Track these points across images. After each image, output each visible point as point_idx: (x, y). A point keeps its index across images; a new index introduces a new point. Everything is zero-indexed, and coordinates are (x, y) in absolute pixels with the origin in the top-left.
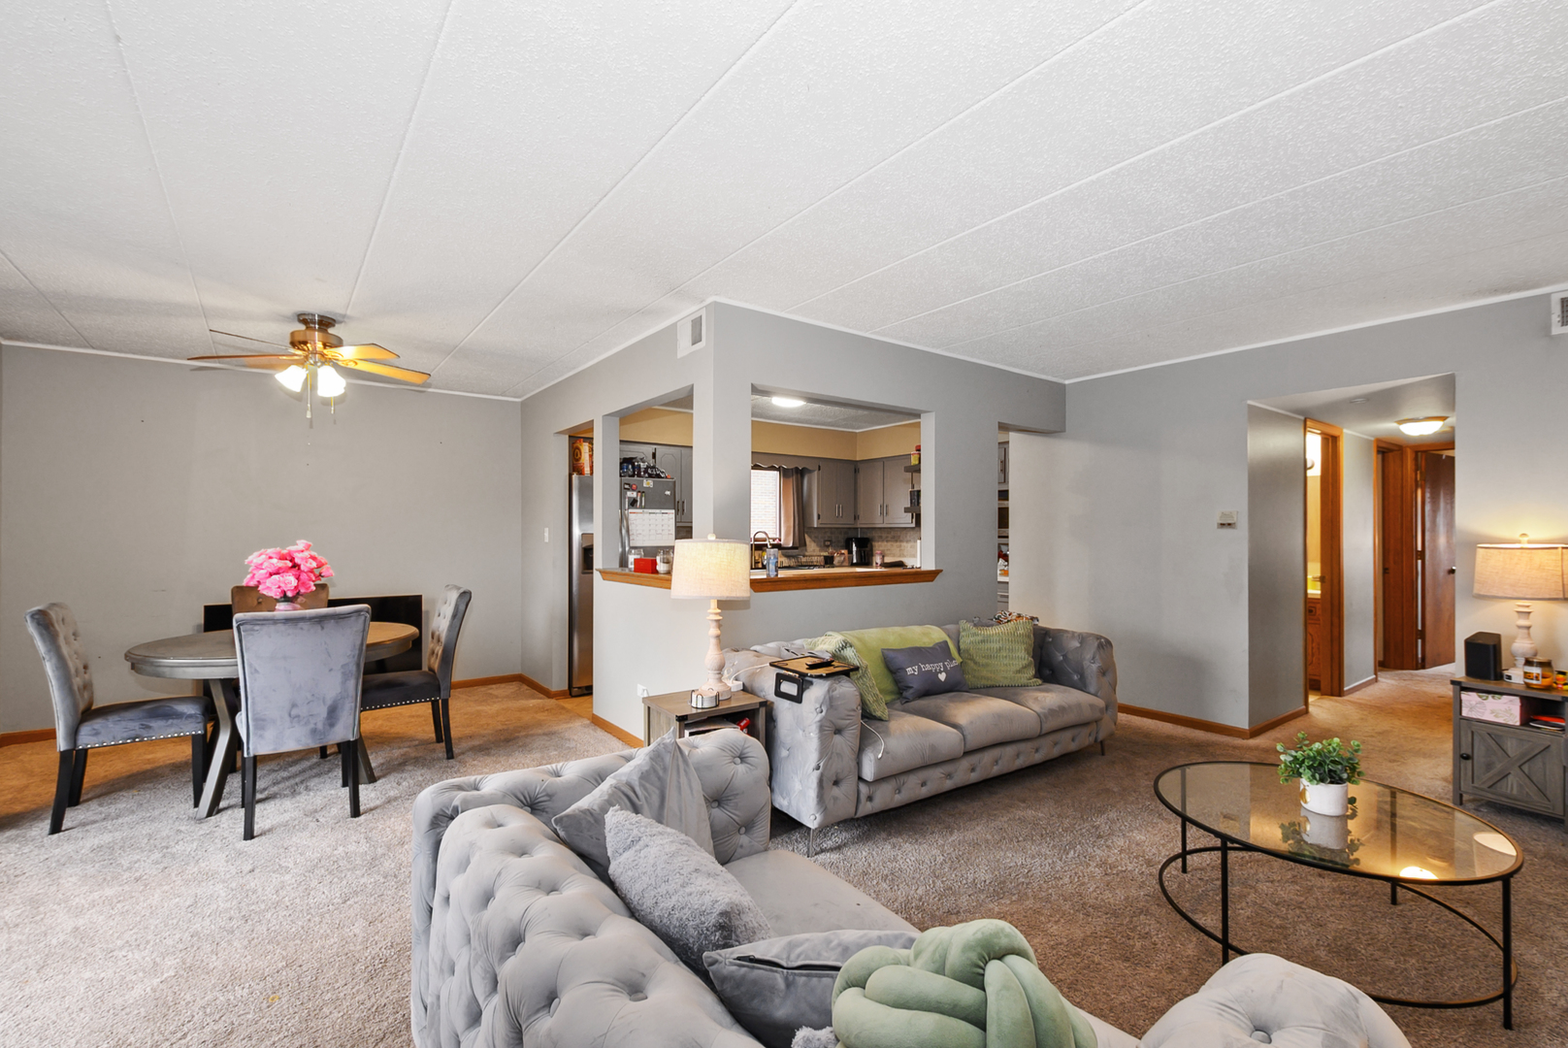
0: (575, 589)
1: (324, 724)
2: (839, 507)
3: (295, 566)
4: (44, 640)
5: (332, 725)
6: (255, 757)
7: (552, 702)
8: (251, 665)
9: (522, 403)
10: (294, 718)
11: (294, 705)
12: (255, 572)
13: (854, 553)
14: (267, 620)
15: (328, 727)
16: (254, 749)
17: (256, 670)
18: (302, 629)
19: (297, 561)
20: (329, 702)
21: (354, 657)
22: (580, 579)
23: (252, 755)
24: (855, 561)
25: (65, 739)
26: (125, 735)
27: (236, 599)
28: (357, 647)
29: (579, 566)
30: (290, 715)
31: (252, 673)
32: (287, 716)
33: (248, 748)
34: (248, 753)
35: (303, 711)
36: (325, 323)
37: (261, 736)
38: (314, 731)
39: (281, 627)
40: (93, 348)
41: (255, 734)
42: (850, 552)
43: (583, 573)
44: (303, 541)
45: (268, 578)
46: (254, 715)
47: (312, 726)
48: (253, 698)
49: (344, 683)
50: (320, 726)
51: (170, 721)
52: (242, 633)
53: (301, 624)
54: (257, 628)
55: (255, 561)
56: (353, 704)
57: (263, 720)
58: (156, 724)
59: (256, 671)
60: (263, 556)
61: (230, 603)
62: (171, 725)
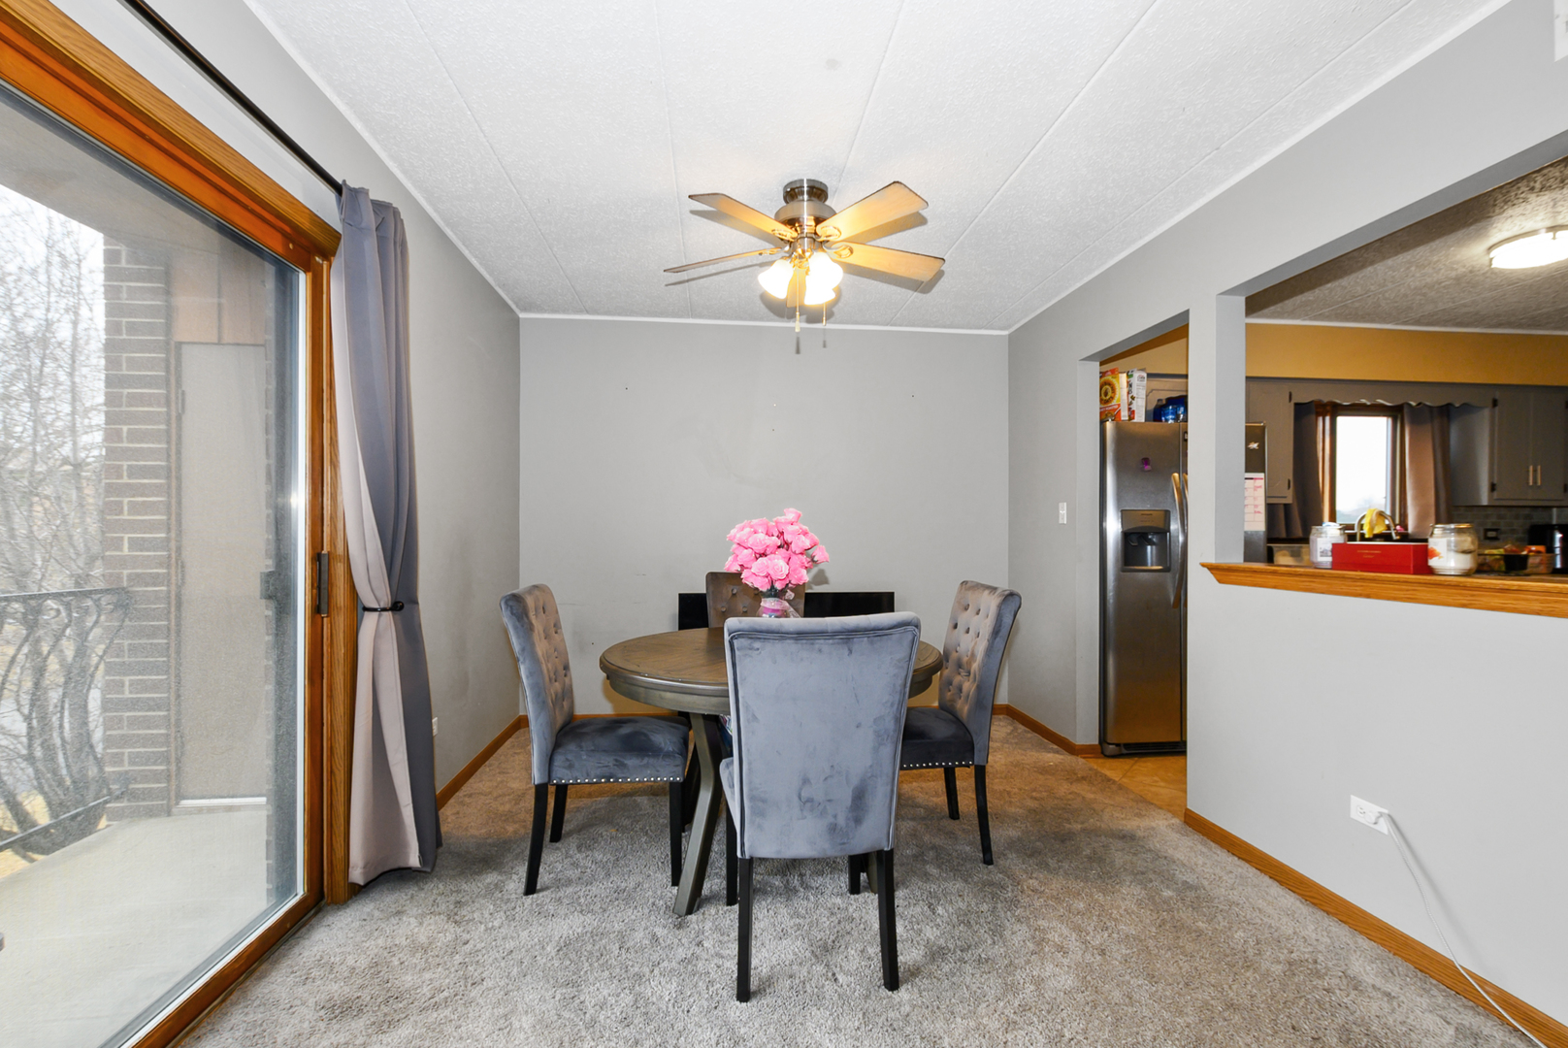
0: (1110, 594)
1: (847, 819)
2: (1535, 471)
3: (786, 545)
4: (518, 637)
5: (858, 821)
6: (751, 859)
7: (1079, 763)
8: (747, 708)
9: (1010, 336)
10: (807, 803)
11: (806, 781)
12: (737, 552)
13: (1558, 551)
14: (772, 632)
15: (852, 824)
16: (751, 846)
17: (754, 716)
18: (820, 650)
19: (788, 537)
20: (855, 781)
21: (892, 705)
22: (1118, 579)
23: (747, 857)
24: (1559, 566)
25: (539, 770)
26: (598, 772)
27: (711, 589)
28: (898, 688)
29: (1117, 560)
30: (800, 798)
31: (748, 721)
32: (796, 799)
33: (743, 845)
34: (743, 852)
35: (816, 791)
36: (818, 192)
37: (760, 826)
38: (833, 829)
39: (790, 645)
40: (588, 312)
41: (752, 822)
42: (1550, 549)
43: (1124, 571)
44: (791, 509)
45: (753, 561)
46: (751, 790)
47: (831, 819)
48: (750, 764)
49: (876, 750)
50: (841, 821)
51: (646, 760)
52: (737, 653)
53: (820, 643)
54: (757, 645)
55: (738, 536)
56: (889, 788)
57: (764, 801)
58: (632, 762)
59: (755, 718)
60: (747, 530)
61: (705, 592)
62: (646, 766)
